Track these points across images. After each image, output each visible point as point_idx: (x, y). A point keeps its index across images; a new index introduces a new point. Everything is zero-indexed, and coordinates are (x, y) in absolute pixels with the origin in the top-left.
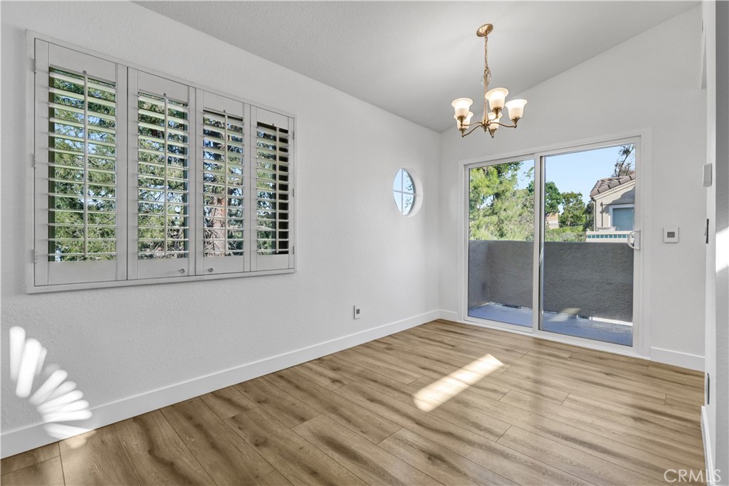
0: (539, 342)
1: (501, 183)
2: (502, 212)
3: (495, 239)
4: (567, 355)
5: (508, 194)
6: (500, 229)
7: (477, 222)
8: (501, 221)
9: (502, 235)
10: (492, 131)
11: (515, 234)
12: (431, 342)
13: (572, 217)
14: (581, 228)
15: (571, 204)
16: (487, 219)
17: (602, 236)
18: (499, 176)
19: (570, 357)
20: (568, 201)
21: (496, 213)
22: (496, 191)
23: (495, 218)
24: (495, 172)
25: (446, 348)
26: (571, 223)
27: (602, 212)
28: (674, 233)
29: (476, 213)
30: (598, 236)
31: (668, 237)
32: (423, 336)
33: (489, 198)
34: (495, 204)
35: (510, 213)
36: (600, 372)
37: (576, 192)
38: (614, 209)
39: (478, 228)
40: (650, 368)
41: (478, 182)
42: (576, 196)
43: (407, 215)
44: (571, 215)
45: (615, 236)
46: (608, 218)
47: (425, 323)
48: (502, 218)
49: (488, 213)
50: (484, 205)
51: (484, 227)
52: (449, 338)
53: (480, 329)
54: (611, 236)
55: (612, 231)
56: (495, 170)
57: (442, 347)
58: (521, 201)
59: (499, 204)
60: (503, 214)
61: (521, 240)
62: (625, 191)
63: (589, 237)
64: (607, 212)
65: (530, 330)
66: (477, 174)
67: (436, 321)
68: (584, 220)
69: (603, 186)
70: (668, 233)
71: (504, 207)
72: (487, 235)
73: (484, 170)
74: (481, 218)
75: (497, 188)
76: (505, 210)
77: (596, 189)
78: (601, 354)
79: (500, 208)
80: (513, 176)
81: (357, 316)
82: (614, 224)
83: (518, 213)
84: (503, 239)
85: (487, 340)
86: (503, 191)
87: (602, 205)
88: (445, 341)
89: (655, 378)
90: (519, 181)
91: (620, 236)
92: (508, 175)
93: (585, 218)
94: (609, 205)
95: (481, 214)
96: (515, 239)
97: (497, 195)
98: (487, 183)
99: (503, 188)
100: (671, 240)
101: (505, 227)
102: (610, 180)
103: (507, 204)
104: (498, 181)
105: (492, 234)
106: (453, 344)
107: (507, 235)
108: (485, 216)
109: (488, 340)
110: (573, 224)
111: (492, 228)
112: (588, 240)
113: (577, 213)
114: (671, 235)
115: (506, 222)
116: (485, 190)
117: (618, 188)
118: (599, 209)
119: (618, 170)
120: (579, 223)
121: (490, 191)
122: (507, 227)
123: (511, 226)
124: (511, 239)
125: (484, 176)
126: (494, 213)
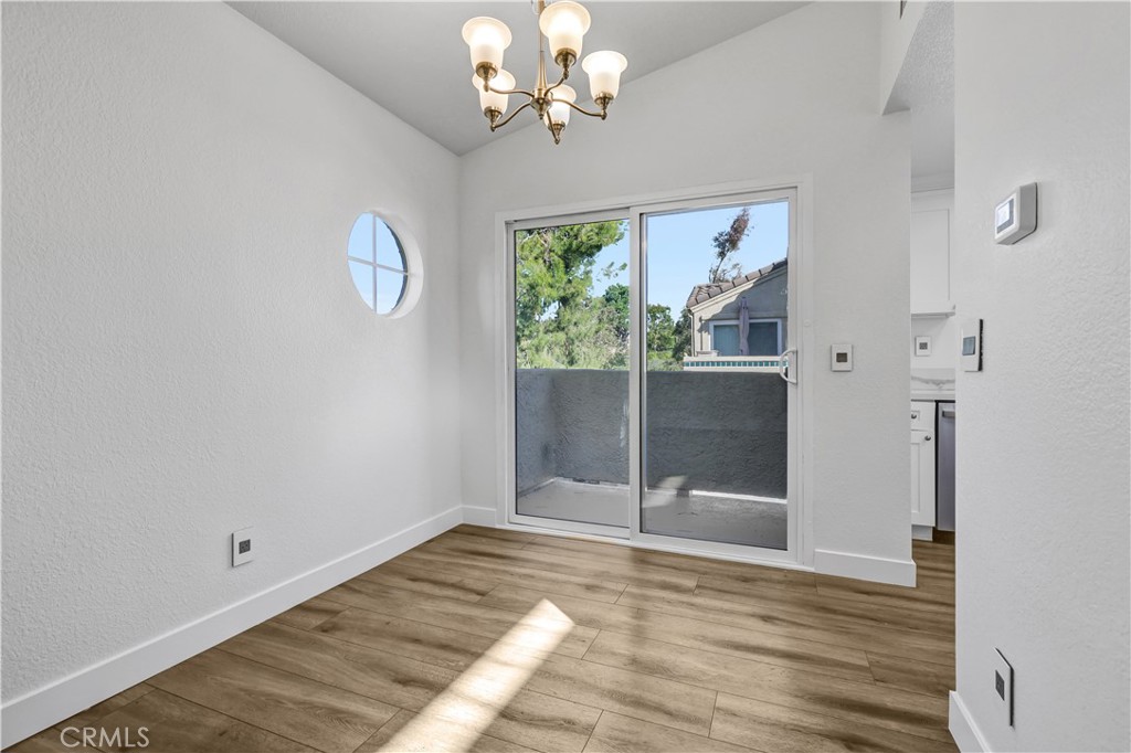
0: (642, 557)
1: (570, 281)
2: (571, 327)
3: (563, 367)
4: (690, 583)
5: (580, 300)
6: (570, 354)
7: (535, 341)
8: (570, 341)
9: (571, 362)
10: (556, 128)
11: (592, 359)
12: (437, 591)
13: (659, 339)
14: (670, 353)
15: (657, 321)
16: (549, 337)
17: (703, 364)
18: (567, 273)
19: (698, 587)
20: (654, 317)
21: (563, 329)
22: (562, 293)
23: (561, 336)
24: (562, 265)
25: (467, 603)
26: (659, 346)
27: (700, 331)
28: (845, 355)
29: (533, 328)
30: (698, 364)
31: (838, 361)
32: (422, 574)
33: (553, 305)
34: (562, 314)
35: (582, 328)
36: (753, 615)
37: (664, 305)
38: (715, 327)
39: (537, 350)
40: (822, 591)
41: (536, 277)
42: (663, 310)
43: (389, 315)
44: (657, 336)
45: (718, 363)
46: (708, 338)
47: (430, 538)
48: (572, 336)
49: (551, 328)
50: (545, 317)
51: (546, 349)
52: (477, 573)
53: (538, 540)
54: (713, 364)
55: (714, 357)
56: (562, 262)
57: (457, 600)
58: (596, 313)
59: (567, 315)
60: (573, 330)
61: (597, 368)
62: (728, 301)
63: (688, 365)
64: (707, 330)
65: (626, 533)
66: (534, 264)
67: (454, 531)
68: (674, 343)
69: (699, 295)
70: (838, 354)
71: (574, 320)
72: (550, 361)
73: (545, 261)
74: (541, 334)
75: (565, 290)
76: (575, 324)
77: (693, 298)
78: (744, 570)
79: (569, 321)
80: (587, 273)
81: (239, 558)
82: (715, 347)
83: (594, 330)
84: (574, 367)
85: (552, 567)
86: (573, 295)
87: (701, 320)
88: (469, 583)
89: (835, 612)
90: (595, 282)
91: (723, 363)
92: (579, 270)
93: (675, 340)
94: (709, 320)
95: (541, 329)
96: (590, 367)
97: (564, 301)
98: (550, 280)
99: (573, 290)
100: (842, 366)
101: (576, 350)
102: (708, 287)
103: (578, 315)
104: (565, 278)
105: (557, 360)
106: (481, 586)
107: (579, 362)
108: (547, 332)
109: (552, 565)
110: (661, 348)
111: (557, 351)
112: (686, 369)
113: (666, 333)
114: (842, 357)
115: (577, 343)
116: (547, 291)
117: (720, 298)
118: (697, 325)
119: (712, 276)
120: (667, 346)
121: (555, 294)
122: (580, 350)
123: (584, 349)
124: (585, 368)
125: (544, 270)
126: (560, 328)
